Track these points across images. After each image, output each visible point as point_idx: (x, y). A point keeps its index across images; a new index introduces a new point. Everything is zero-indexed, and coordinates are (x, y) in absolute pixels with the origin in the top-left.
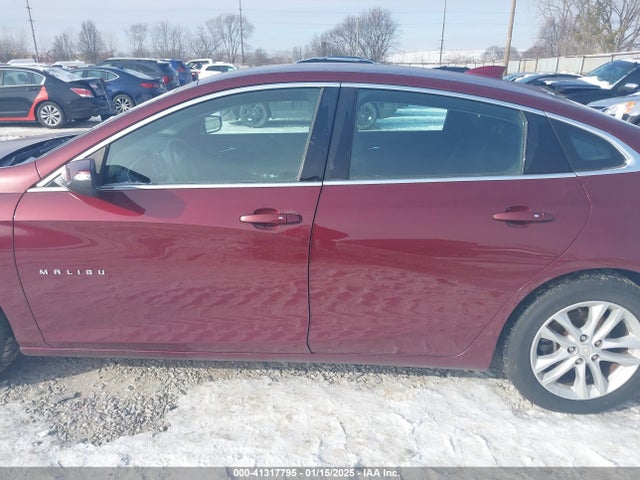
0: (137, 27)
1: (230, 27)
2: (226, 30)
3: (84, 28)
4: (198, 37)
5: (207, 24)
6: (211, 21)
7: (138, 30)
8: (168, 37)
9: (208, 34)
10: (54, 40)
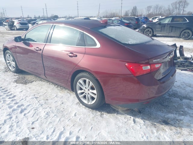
0: (149, 7)
1: (179, 5)
2: (178, 6)
3: (134, 8)
4: (168, 9)
5: (171, 4)
6: (173, 3)
7: (149, 8)
8: (158, 9)
9: (171, 8)
10: (125, 12)
